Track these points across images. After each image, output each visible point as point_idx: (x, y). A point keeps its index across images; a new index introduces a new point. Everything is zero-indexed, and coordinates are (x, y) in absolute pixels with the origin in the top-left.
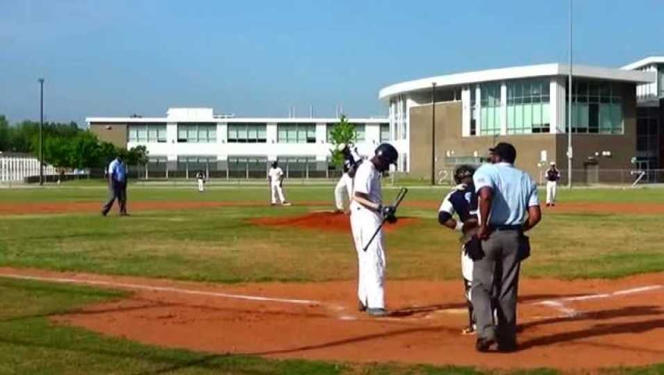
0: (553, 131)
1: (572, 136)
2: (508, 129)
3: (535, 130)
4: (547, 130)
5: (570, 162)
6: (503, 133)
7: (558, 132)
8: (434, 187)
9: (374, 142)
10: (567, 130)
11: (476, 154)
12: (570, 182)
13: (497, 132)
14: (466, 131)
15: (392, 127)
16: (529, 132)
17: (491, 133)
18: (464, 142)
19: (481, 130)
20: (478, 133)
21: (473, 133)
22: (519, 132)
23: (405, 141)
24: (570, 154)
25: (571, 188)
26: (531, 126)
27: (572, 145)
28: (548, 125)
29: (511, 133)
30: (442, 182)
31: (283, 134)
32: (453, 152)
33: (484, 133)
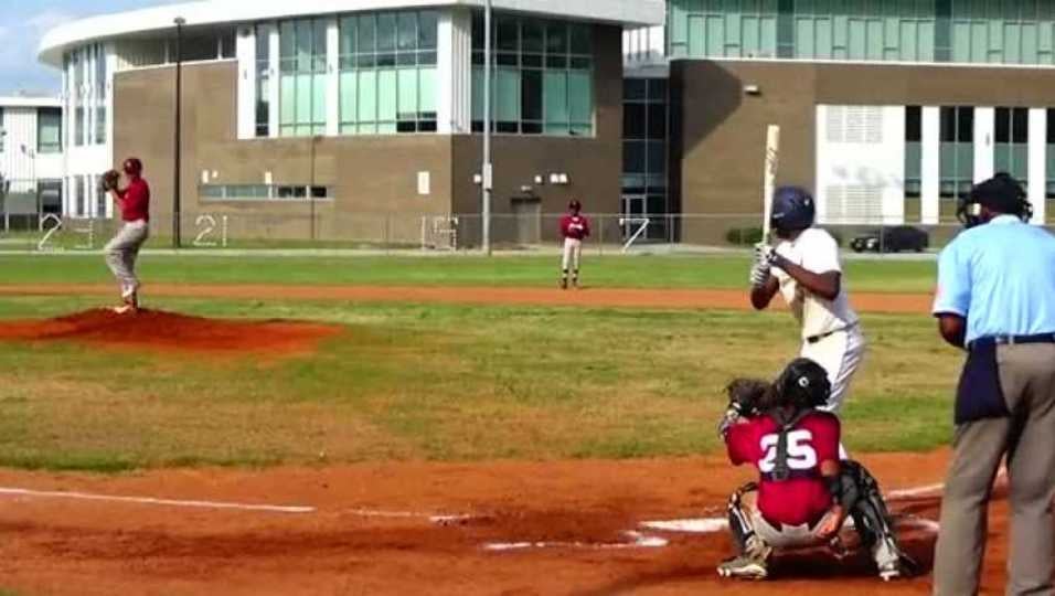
0: (444, 128)
1: (492, 138)
2: (341, 125)
3: (404, 127)
4: (431, 126)
5: (486, 196)
6: (331, 131)
7: (456, 132)
8: (182, 252)
9: (23, 148)
10: (477, 126)
11: (268, 179)
12: (486, 240)
13: (317, 131)
14: (246, 128)
15: (69, 120)
16: (392, 130)
17: (304, 132)
18: (243, 150)
19: (281, 126)
20: (273, 132)
21: (262, 130)
22: (366, 131)
23: (101, 146)
24: (486, 178)
25: (490, 253)
26: (394, 117)
27: (491, 161)
28: (433, 115)
29: (350, 131)
30: (202, 240)
32: (215, 174)
33: (288, 133)
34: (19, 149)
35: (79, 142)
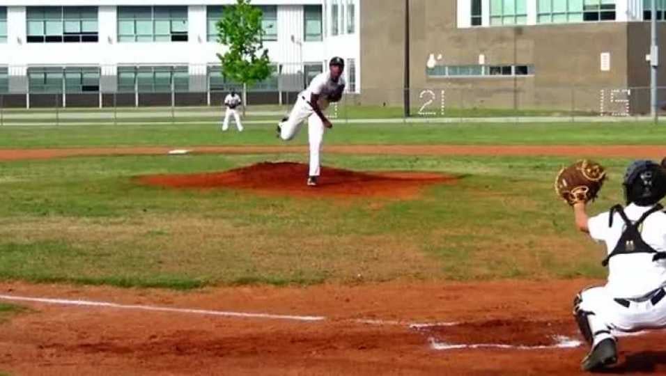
0: (621, 17)
1: (657, 25)
2: (539, 15)
3: (590, 16)
4: (612, 16)
5: (653, 71)
6: (531, 21)
7: (630, 20)
8: (409, 120)
9: (293, 38)
10: (647, 15)
11: (482, 60)
12: (653, 109)
13: (520, 22)
14: (464, 19)
15: (327, 13)
16: (579, 19)
17: (509, 22)
18: (460, 37)
19: (491, 17)
20: (485, 23)
21: (476, 21)
22: (560, 20)
23: (351, 35)
24: (653, 57)
25: (656, 119)
26: (581, 9)
27: (657, 44)
28: (613, 6)
29: (546, 21)
30: (423, 111)
31: (128, 25)
32: (440, 57)
33: (497, 23)
34: (290, 38)
35: (335, 32)
